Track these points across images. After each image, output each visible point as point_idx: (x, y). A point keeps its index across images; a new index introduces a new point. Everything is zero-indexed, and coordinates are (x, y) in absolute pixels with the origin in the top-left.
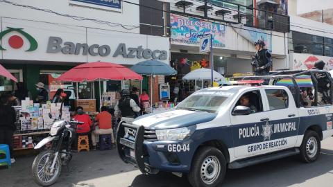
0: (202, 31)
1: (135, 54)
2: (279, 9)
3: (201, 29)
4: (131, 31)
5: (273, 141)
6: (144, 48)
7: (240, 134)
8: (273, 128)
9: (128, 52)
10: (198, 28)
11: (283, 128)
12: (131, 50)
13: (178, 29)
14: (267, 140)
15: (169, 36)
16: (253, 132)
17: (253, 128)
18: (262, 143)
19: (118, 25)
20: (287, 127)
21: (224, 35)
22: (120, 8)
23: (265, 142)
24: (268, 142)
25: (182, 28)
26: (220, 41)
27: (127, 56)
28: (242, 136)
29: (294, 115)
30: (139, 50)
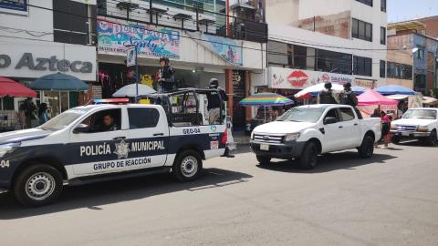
0: (147, 39)
1: (47, 65)
2: (257, 15)
3: (146, 36)
4: (42, 38)
5: (131, 159)
6: (60, 58)
7: (82, 152)
8: (130, 147)
9: (36, 63)
10: (141, 36)
11: (145, 147)
12: (41, 61)
13: (113, 36)
14: (122, 158)
15: (95, 44)
16: (101, 150)
17: (101, 146)
18: (115, 161)
19: (21, 31)
20: (151, 146)
21: (177, 45)
22: (25, 10)
23: (120, 161)
24: (124, 160)
25: (119, 36)
26: (172, 52)
27: (36, 68)
28: (84, 154)
29: (162, 134)
30: (52, 61)
